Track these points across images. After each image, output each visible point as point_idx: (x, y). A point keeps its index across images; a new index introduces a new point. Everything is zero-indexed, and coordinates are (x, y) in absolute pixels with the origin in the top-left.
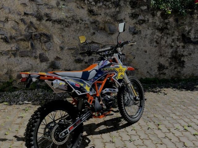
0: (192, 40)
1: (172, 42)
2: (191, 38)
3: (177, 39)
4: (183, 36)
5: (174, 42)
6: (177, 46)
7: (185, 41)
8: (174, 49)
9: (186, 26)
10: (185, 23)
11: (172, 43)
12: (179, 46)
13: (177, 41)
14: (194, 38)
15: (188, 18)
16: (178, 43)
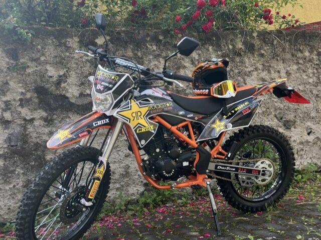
0: (73, 101)
1: (5, 110)
2: (68, 95)
3: (21, 100)
4: (41, 91)
5: (10, 109)
6: (25, 120)
7: (49, 105)
8: (16, 129)
9: (49, 67)
10: (42, 59)
11: (4, 113)
12: (32, 120)
13: (22, 105)
14: (78, 96)
15: (51, 48)
16: (25, 112)
